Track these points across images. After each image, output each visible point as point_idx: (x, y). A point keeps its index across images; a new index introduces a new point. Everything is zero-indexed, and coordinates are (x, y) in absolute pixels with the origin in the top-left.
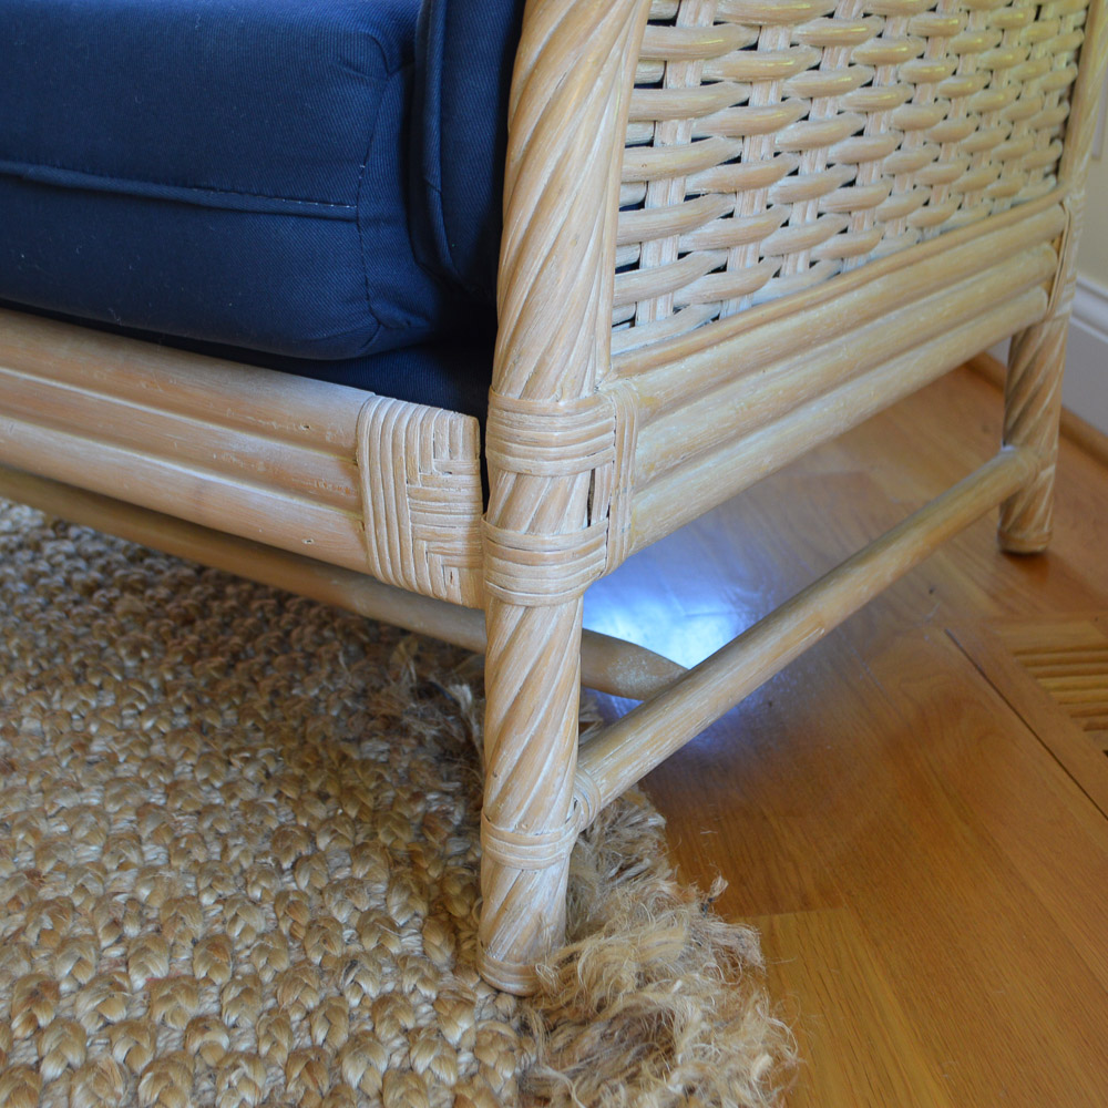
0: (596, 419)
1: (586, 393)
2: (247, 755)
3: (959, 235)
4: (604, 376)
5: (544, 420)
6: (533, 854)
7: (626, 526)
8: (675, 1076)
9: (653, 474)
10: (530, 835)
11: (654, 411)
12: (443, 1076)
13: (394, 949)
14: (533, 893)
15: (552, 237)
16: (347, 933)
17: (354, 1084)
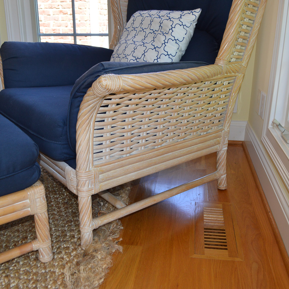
0: (89, 174)
1: (87, 170)
2: (71, 208)
3: (186, 140)
4: (92, 168)
5: (80, 174)
6: (84, 231)
7: (98, 187)
8: (90, 265)
9: (104, 180)
10: (84, 228)
11: (103, 172)
12: (67, 259)
13: (72, 241)
14: (85, 236)
15: (80, 151)
16: (67, 237)
17: (55, 258)
